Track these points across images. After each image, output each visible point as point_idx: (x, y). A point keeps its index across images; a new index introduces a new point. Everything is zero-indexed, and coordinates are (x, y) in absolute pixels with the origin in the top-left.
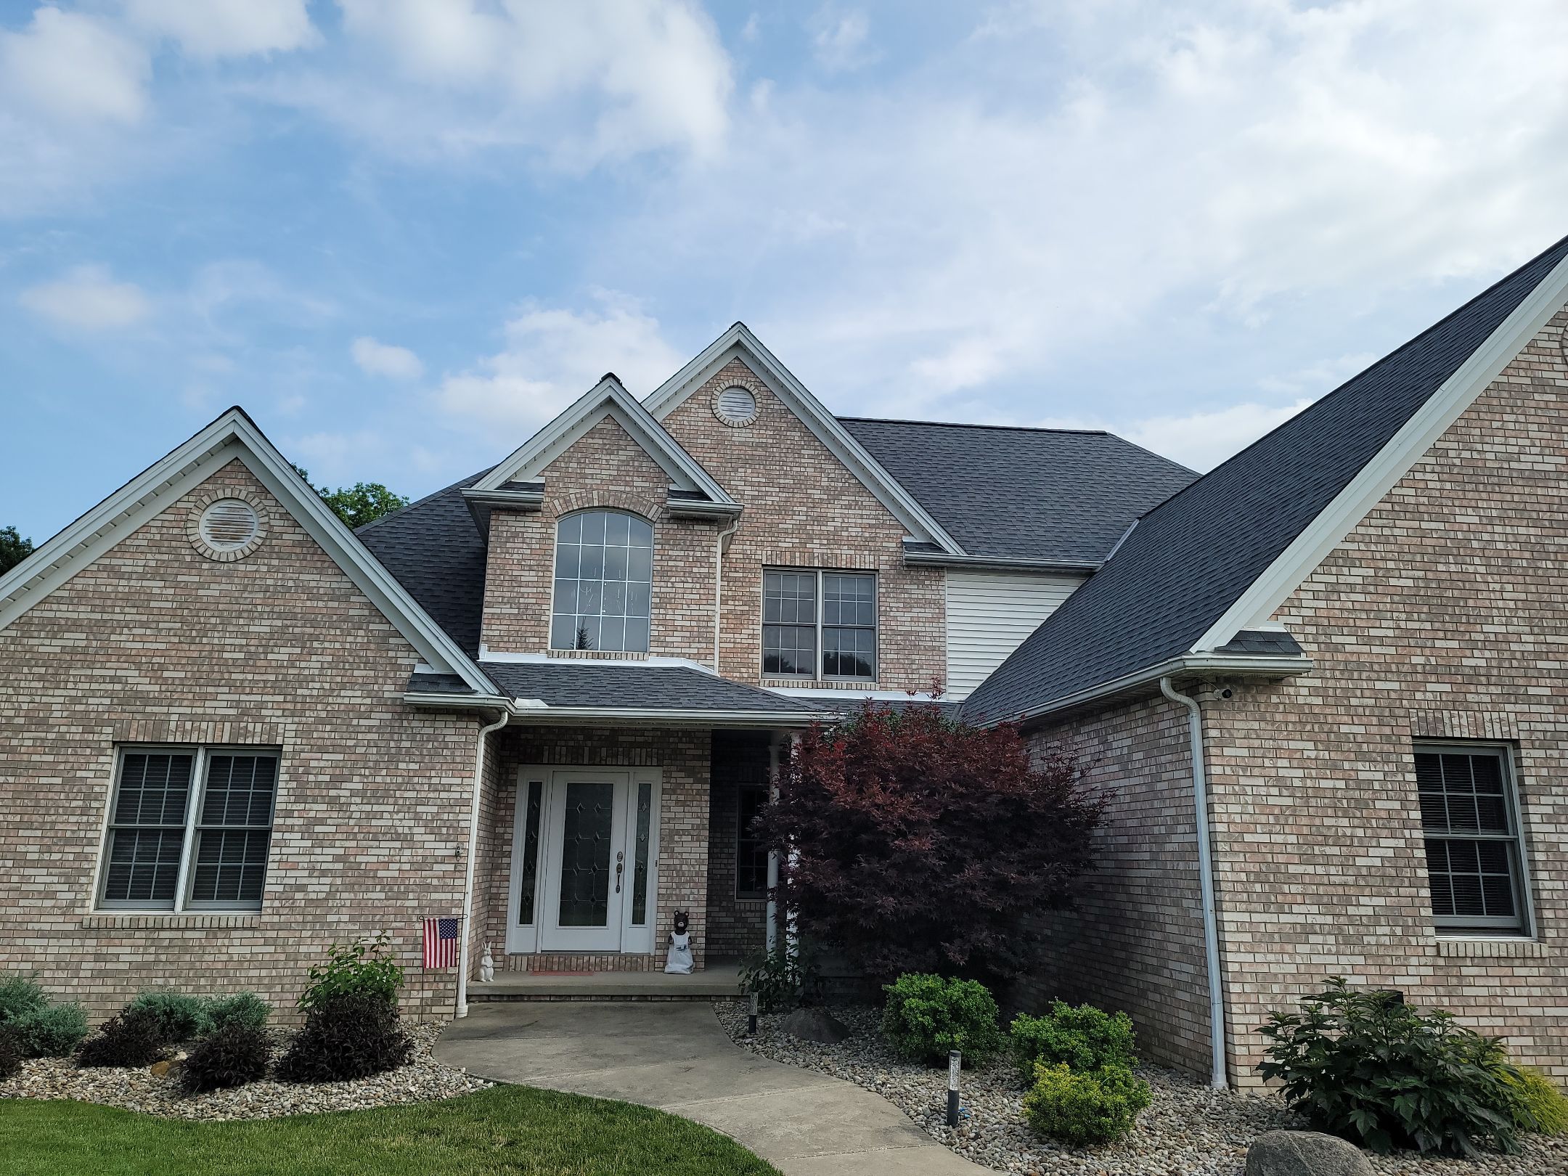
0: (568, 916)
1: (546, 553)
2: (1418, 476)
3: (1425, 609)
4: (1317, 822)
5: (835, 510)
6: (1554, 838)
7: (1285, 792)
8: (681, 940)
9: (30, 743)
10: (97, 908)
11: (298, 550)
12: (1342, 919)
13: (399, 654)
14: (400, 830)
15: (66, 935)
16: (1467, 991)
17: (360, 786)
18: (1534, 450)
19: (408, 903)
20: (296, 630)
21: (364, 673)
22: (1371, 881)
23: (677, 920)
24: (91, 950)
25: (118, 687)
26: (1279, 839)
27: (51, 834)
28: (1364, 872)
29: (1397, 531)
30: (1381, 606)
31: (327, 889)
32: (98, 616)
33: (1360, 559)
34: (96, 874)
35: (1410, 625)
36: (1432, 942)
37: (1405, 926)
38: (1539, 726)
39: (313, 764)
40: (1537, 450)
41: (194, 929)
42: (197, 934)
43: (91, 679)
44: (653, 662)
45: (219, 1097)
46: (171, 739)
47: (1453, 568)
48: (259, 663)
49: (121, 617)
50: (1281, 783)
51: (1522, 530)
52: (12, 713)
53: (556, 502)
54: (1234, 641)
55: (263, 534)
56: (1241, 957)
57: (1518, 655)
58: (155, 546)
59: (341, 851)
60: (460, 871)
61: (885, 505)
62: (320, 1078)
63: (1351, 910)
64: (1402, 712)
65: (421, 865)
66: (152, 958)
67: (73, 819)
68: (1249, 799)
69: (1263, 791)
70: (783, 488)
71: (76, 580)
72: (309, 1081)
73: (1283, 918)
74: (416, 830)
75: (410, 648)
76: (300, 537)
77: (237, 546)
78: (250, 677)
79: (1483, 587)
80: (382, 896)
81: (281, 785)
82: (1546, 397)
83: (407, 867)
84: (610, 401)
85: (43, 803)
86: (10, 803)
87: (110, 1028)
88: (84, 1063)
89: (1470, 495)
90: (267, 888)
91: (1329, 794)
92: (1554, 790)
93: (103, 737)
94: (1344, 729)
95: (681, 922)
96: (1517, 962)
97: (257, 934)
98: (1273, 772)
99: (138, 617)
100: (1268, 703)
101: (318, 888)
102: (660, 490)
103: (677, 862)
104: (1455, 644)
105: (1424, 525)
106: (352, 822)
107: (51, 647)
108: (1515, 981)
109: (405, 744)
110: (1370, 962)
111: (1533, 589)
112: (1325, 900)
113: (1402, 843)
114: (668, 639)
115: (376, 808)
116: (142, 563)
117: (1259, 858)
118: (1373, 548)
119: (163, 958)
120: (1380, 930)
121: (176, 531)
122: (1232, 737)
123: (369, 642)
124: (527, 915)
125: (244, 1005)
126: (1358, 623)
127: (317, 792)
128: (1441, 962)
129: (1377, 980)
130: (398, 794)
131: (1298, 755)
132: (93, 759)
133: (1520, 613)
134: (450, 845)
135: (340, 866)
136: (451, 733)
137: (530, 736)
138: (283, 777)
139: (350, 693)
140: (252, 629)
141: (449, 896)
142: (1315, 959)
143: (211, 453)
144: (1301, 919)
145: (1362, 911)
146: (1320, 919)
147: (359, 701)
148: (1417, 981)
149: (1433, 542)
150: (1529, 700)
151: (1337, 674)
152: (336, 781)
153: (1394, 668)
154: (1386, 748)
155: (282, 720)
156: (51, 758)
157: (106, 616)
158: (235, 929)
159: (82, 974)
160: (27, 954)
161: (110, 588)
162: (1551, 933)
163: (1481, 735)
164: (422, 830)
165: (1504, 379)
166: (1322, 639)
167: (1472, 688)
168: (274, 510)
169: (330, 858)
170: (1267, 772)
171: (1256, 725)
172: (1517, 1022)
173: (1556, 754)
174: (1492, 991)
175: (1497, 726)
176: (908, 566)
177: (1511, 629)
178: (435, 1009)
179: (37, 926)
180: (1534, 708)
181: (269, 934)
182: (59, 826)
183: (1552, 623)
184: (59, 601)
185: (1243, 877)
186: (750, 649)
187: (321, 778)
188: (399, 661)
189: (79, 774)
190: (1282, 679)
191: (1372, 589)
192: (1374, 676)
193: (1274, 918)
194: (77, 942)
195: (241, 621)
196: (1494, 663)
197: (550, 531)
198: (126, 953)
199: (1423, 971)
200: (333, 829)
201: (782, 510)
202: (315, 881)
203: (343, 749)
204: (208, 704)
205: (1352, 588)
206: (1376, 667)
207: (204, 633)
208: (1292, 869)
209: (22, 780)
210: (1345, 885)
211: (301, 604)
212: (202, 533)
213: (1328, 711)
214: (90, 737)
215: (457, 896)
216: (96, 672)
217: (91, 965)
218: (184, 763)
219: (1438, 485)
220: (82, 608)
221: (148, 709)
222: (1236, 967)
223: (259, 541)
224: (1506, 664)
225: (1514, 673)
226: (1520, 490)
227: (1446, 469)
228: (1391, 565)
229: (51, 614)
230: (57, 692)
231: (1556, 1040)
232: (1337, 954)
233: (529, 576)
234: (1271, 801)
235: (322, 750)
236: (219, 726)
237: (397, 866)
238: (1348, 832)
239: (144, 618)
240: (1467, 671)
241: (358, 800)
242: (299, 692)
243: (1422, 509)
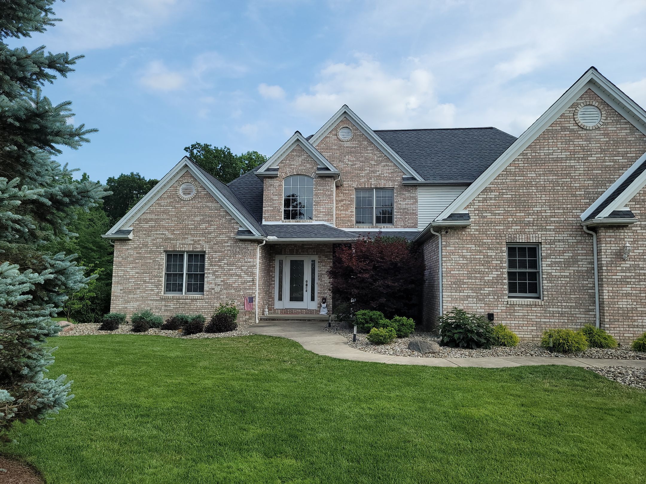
0: (292, 299)
1: (280, 190)
2: (516, 162)
3: (514, 204)
4: (474, 267)
5: (380, 168)
6: (550, 271)
7: (465, 259)
8: (324, 305)
9: (144, 251)
10: (164, 294)
11: (205, 196)
12: (479, 294)
13: (235, 225)
14: (238, 274)
15: (156, 300)
16: (516, 314)
17: (226, 262)
18: (558, 151)
19: (241, 293)
20: (207, 219)
21: (225, 230)
22: (489, 284)
23: (323, 300)
24: (164, 304)
25: (164, 236)
26: (462, 272)
27: (151, 275)
28: (487, 281)
29: (507, 180)
30: (500, 204)
31: (220, 289)
32: (157, 217)
33: (494, 190)
34: (163, 285)
35: (509, 209)
36: (506, 300)
37: (498, 296)
38: (549, 238)
39: (214, 256)
40: (560, 151)
41: (188, 299)
42: (189, 301)
43: (157, 234)
44: (314, 223)
45: (192, 336)
46: (178, 250)
47: (525, 191)
48: (198, 229)
49: (162, 217)
50: (464, 257)
51: (551, 177)
52: (139, 244)
53: (283, 174)
54: (449, 217)
55: (196, 192)
56: (447, 304)
57: (544, 217)
58: (169, 197)
59: (223, 279)
60: (254, 284)
61: (397, 165)
62: (214, 332)
63: (482, 292)
64: (503, 235)
65: (244, 283)
66: (178, 306)
67: (156, 271)
68: (453, 262)
69: (458, 259)
70: (362, 162)
71: (151, 208)
72: (212, 333)
73: (461, 294)
74: (242, 274)
75: (237, 223)
76: (206, 193)
77: (190, 196)
78: (196, 232)
79: (535, 196)
80: (234, 291)
81: (206, 262)
82: (565, 133)
83: (240, 283)
84: (298, 140)
85: (149, 267)
86: (141, 267)
87: (168, 321)
88: (162, 329)
89: (533, 167)
90: (205, 289)
91: (478, 259)
92: (552, 257)
93: (161, 249)
94: (484, 241)
95: (324, 300)
96: (533, 306)
97: (203, 301)
98: (461, 254)
99: (166, 217)
100: (461, 234)
101: (218, 289)
102: (315, 168)
103: (323, 283)
104: (523, 214)
105: (516, 178)
106: (225, 271)
107: (146, 226)
108: (532, 312)
109: (237, 250)
110: (486, 306)
111: (552, 196)
112: (474, 289)
113: (499, 273)
114: (318, 215)
115: (231, 268)
116: (166, 202)
117: (455, 278)
118: (499, 186)
119: (181, 306)
120: (490, 297)
121: (174, 193)
122: (449, 244)
123: (226, 222)
124: (280, 299)
125: (199, 317)
126: (492, 209)
127: (215, 263)
128: (508, 306)
129: (488, 311)
130: (236, 264)
131: (469, 249)
132: (159, 255)
133: (547, 204)
134: (251, 277)
135: (223, 283)
136: (250, 247)
137: (278, 247)
138: (206, 260)
139: (222, 236)
140: (195, 219)
141: (252, 291)
142: (469, 305)
143: (181, 170)
144: (466, 294)
145: (485, 292)
146: (472, 294)
147: (224, 238)
148: (500, 311)
149: (519, 183)
150: (546, 230)
151: (484, 225)
152: (220, 261)
153: (502, 222)
154: (497, 246)
155: (205, 244)
156: (149, 255)
157: (159, 217)
158: (198, 299)
159: (162, 310)
160: (148, 305)
161: (159, 209)
162: (546, 298)
163: (529, 241)
164: (244, 273)
165: (551, 128)
166: (480, 214)
167: (527, 227)
168: (198, 185)
169: (220, 281)
170: (459, 254)
171: (457, 241)
172: (532, 323)
173: (554, 246)
174: (524, 314)
175: (534, 238)
176: (404, 186)
177: (542, 209)
178: (249, 321)
179: (150, 298)
180: (547, 233)
181: (206, 301)
182: (153, 273)
183: (558, 206)
184: (147, 213)
185: (450, 283)
186: (351, 216)
187: (216, 260)
188: (235, 227)
189: (156, 259)
190: (466, 227)
191: (497, 199)
192: (496, 225)
193: (458, 294)
194: (160, 302)
195: (192, 217)
196: (536, 219)
197: (281, 183)
198: (172, 305)
199: (502, 308)
200: (220, 273)
201: (361, 169)
202: (217, 287)
203: (221, 252)
204: (186, 240)
205: (491, 199)
206: (497, 222)
207: (183, 221)
208: (465, 281)
209: (143, 261)
210: (481, 285)
211: (208, 211)
212: (180, 192)
213: (480, 236)
214: (158, 249)
215: (253, 291)
216: (158, 232)
217: (164, 308)
218: (182, 256)
219: (523, 165)
220: (153, 215)
221: (171, 242)
222: (446, 307)
223: (195, 194)
224: (540, 220)
225: (542, 222)
226: (552, 164)
227: (526, 160)
228: (504, 191)
229: (146, 217)
230: (149, 238)
231: (544, 328)
232: (476, 303)
233: (276, 198)
234: (460, 262)
235: (216, 252)
236: (189, 246)
237: (237, 283)
238: (483, 270)
239: (168, 217)
240: (526, 222)
241: (226, 266)
242: (209, 236)
243: (516, 173)
